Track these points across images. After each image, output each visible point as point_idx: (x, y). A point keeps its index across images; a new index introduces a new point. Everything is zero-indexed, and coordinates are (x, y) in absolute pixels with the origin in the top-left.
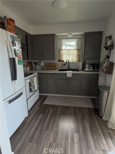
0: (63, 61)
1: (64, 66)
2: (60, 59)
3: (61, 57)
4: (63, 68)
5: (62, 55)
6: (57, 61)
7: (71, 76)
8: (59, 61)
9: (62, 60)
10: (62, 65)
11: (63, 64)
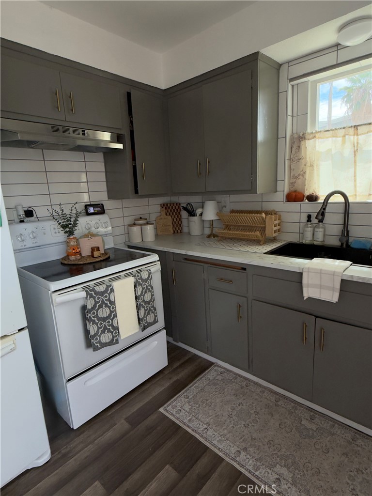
0: (312, 198)
1: (317, 227)
2: (298, 187)
3: (307, 176)
4: (308, 239)
5: (312, 166)
6: (281, 196)
7: (333, 297)
8: (294, 197)
9: (307, 193)
10: (304, 219)
11: (309, 217)
